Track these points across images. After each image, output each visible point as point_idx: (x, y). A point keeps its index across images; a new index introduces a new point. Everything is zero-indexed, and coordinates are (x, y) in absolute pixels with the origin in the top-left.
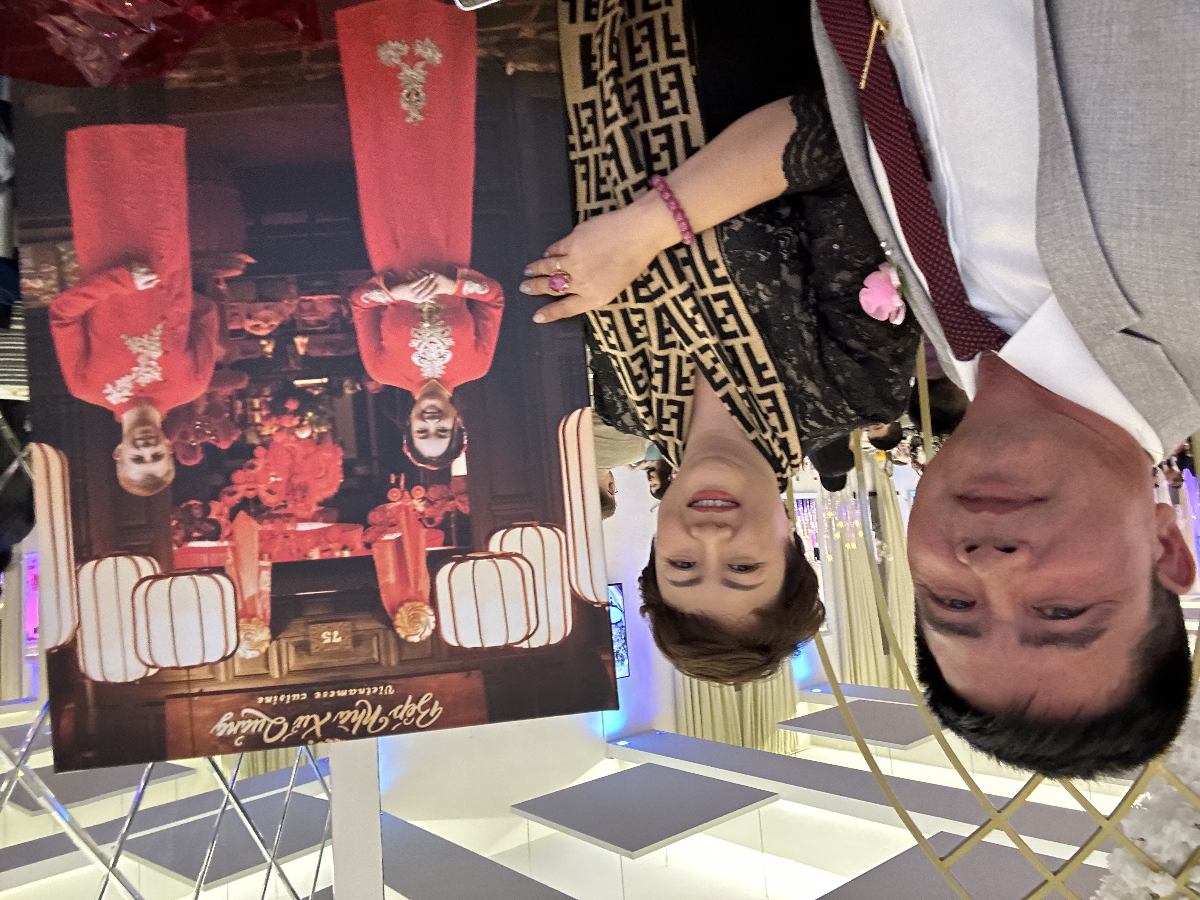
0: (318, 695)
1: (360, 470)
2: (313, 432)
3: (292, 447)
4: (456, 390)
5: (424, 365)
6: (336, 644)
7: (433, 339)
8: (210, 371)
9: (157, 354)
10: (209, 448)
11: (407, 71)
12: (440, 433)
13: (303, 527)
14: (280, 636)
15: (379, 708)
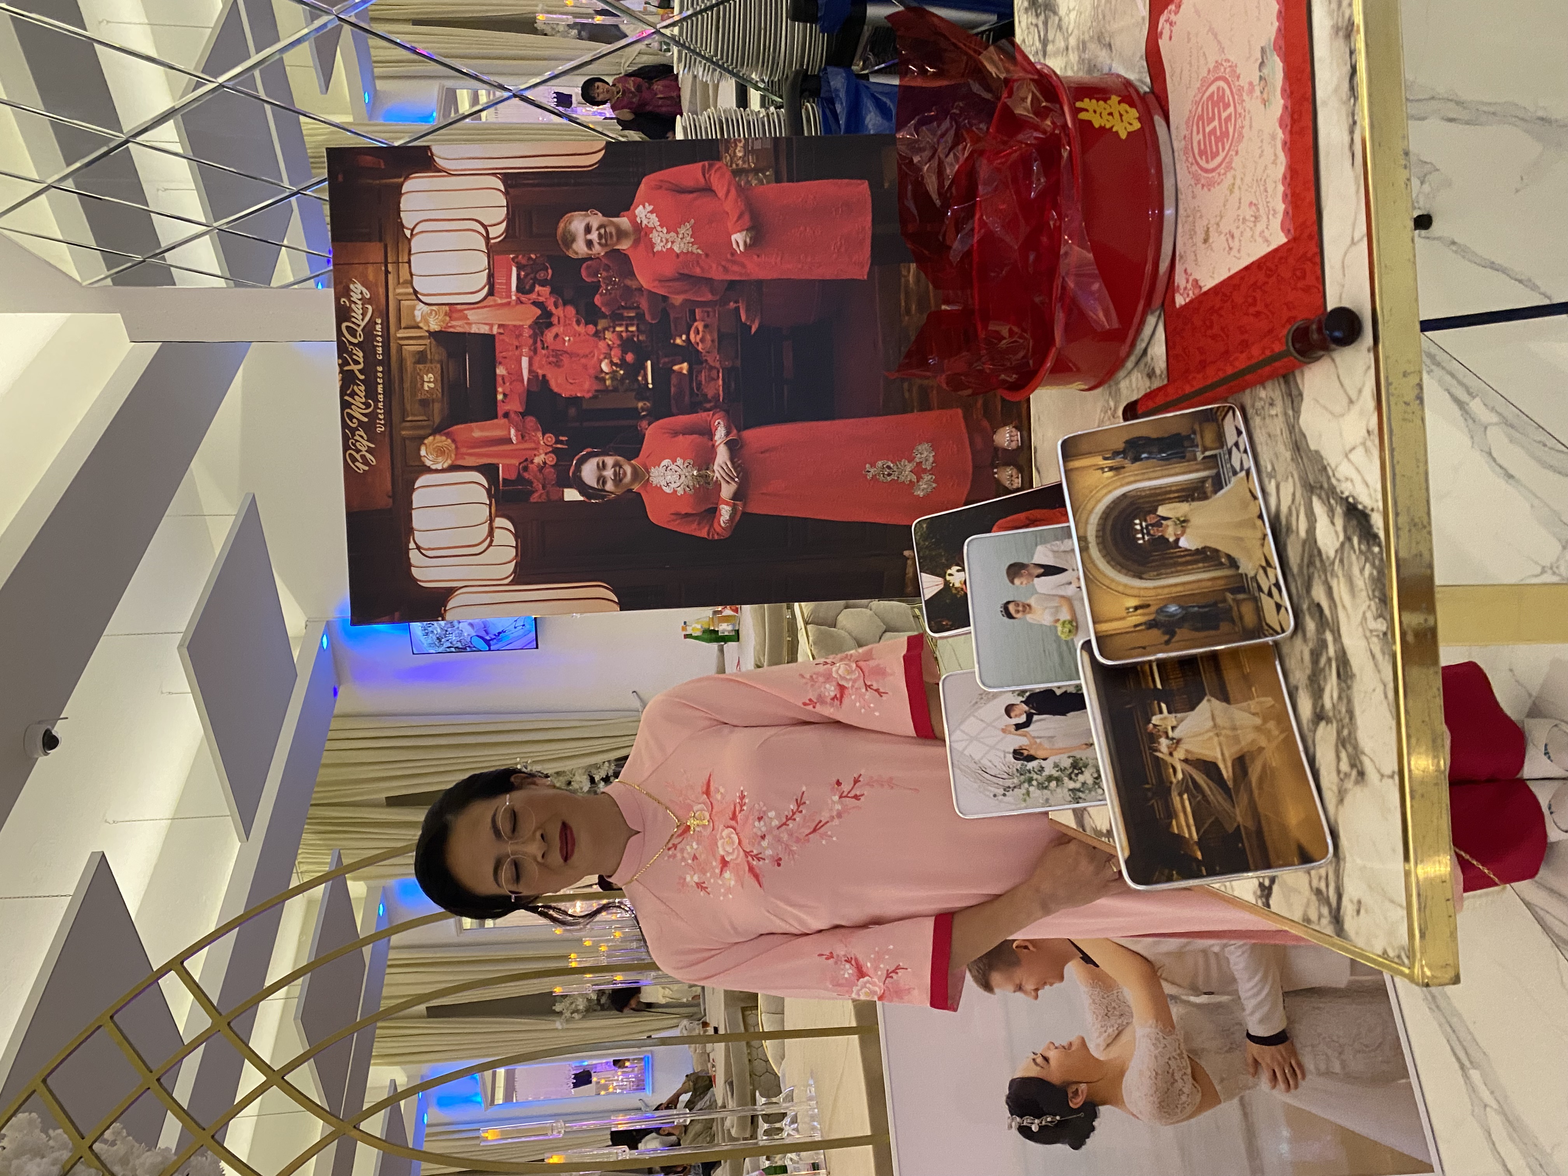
0: (380, 369)
1: (572, 411)
2: (607, 374)
3: (593, 356)
4: (639, 494)
5: (661, 469)
6: (422, 385)
7: (683, 477)
8: (662, 292)
9: (676, 249)
10: (596, 287)
11: (909, 467)
12: (602, 480)
13: (525, 361)
14: (432, 340)
15: (366, 420)
